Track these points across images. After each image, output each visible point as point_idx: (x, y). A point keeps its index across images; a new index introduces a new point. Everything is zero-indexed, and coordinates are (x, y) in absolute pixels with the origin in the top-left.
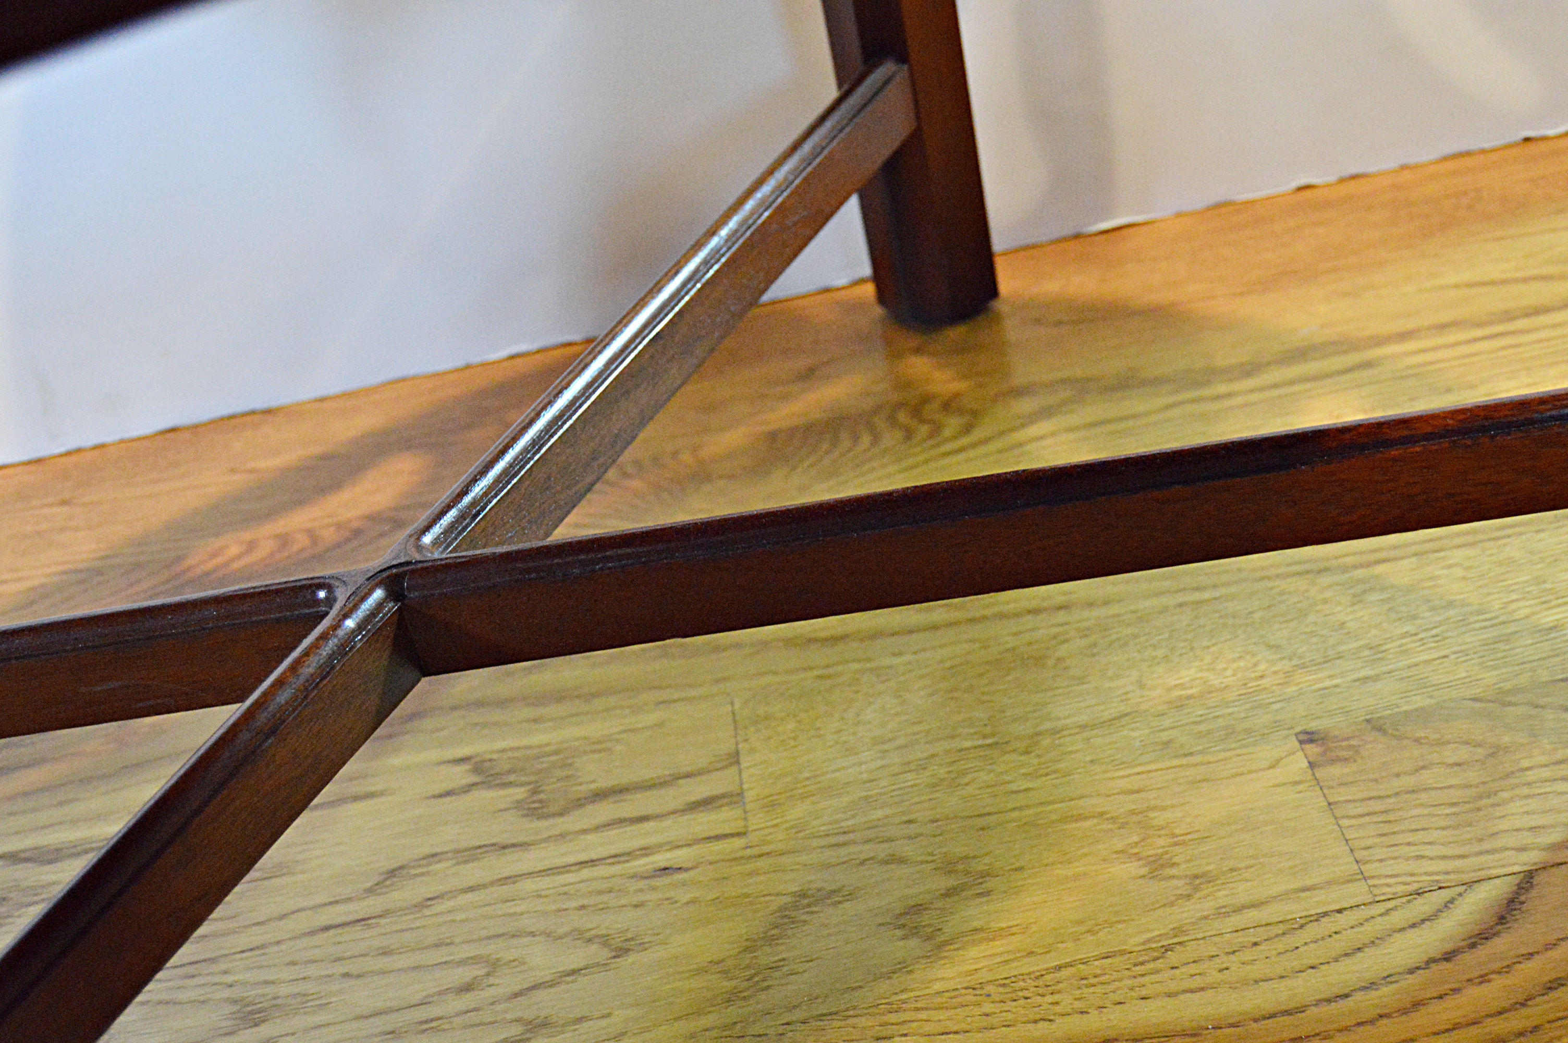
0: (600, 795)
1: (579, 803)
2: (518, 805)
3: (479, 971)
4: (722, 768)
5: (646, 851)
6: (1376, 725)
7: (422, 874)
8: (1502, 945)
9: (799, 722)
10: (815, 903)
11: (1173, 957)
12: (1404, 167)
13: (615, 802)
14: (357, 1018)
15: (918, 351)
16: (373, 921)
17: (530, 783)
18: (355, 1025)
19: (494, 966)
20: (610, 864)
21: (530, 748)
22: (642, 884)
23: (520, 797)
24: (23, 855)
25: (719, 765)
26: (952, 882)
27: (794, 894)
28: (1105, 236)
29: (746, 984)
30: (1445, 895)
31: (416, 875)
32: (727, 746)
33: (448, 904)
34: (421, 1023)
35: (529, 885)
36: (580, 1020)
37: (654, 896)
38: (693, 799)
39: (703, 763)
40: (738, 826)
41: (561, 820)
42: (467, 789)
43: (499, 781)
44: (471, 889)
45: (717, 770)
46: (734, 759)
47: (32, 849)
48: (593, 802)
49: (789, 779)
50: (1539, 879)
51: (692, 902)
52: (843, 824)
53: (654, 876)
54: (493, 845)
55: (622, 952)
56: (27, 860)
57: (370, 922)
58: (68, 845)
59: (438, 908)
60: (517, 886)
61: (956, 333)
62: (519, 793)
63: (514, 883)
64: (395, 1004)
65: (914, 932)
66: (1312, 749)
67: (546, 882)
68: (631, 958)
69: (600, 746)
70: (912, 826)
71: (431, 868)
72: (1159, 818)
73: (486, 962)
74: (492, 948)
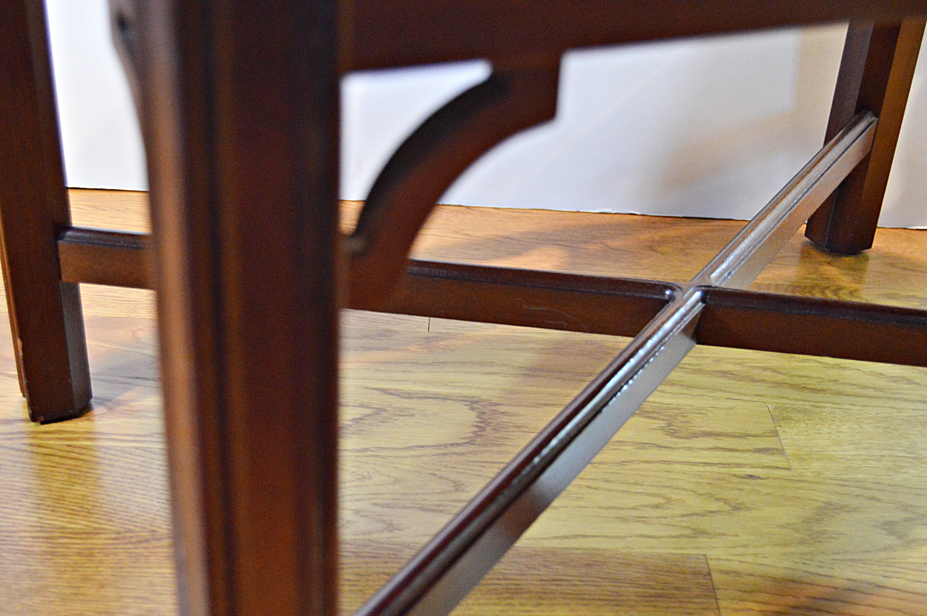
1: (696, 435)
2: (662, 428)
3: (662, 501)
4: (770, 436)
5: (738, 465)
7: (617, 449)
9: (807, 424)
10: (836, 509)
13: (715, 439)
14: (600, 507)
15: (829, 263)
16: (597, 465)
17: (667, 420)
18: (598, 510)
19: (669, 500)
20: (720, 467)
21: (662, 403)
22: (741, 480)
23: (663, 425)
24: (389, 391)
25: (769, 435)
26: (907, 515)
27: (823, 502)
28: (919, 232)
29: (808, 537)
31: (614, 449)
32: (770, 427)
33: (635, 466)
34: (636, 517)
35: (678, 467)
36: (723, 534)
37: (749, 488)
38: (756, 447)
39: (760, 432)
40: (786, 465)
41: (688, 441)
43: (648, 415)
44: (647, 462)
45: (767, 436)
46: (775, 433)
47: (394, 390)
48: (703, 436)
49: (808, 449)
51: (768, 494)
52: (842, 476)
53: (746, 478)
54: (654, 444)
55: (737, 508)
56: (391, 394)
57: (595, 465)
58: (413, 392)
59: (630, 466)
60: (671, 466)
61: (848, 260)
62: (662, 424)
63: (670, 464)
64: (620, 506)
65: (893, 533)
67: (687, 468)
68: (743, 513)
69: (700, 411)
70: (879, 485)
71: (622, 447)
73: (664, 497)
74: (665, 492)
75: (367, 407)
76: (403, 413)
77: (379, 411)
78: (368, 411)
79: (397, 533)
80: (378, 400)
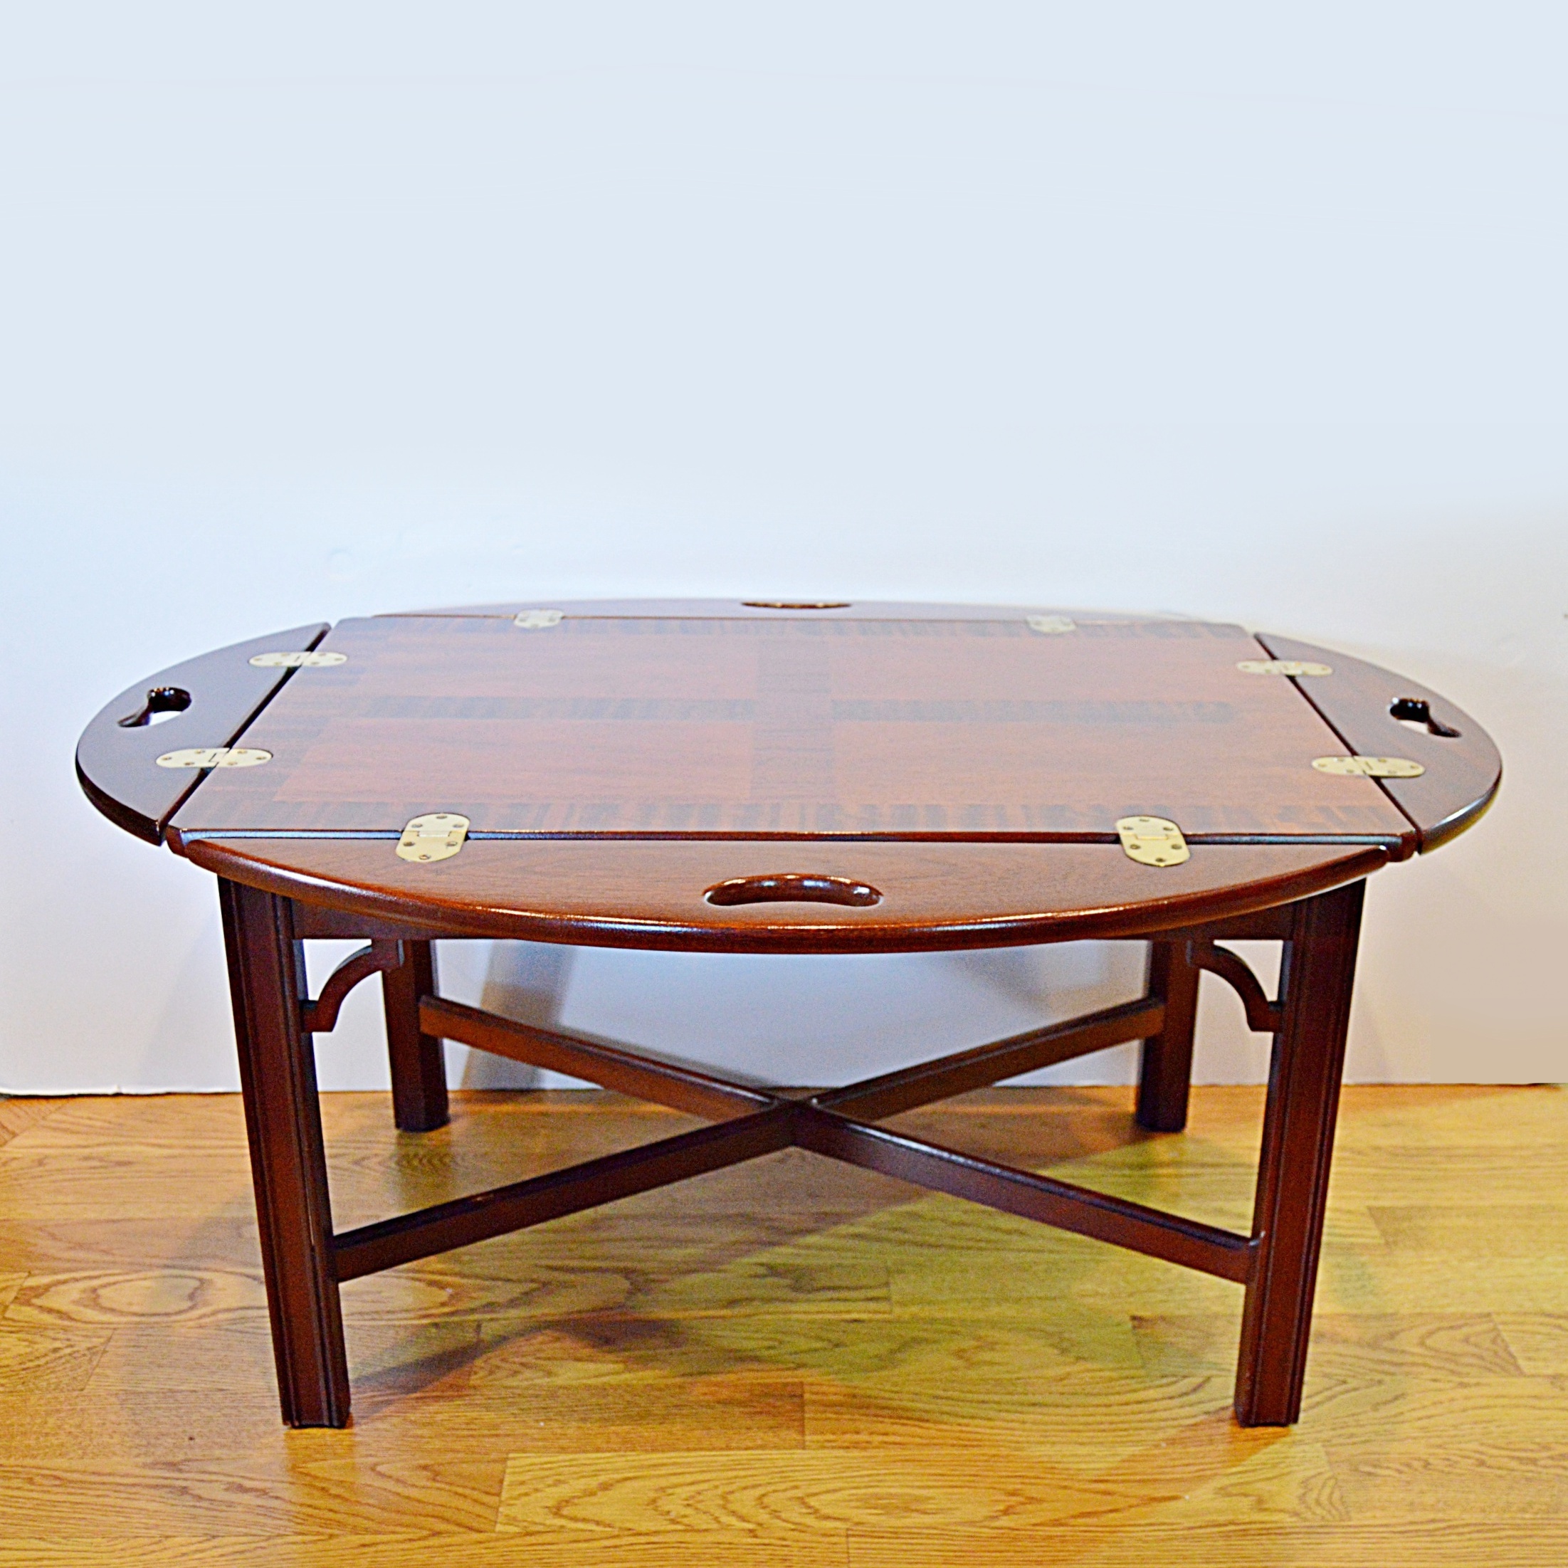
0: (829, 1288)
1: (818, 1290)
2: (789, 1285)
4: (882, 1287)
5: (849, 1312)
6: (1163, 1318)
8: (1193, 1398)
9: (917, 1275)
10: (917, 1342)
11: (1065, 1382)
12: (1238, 1086)
17: (793, 1278)
19: (781, 1342)
22: (846, 1324)
23: (789, 1283)
26: (979, 1343)
27: (909, 1337)
30: (1174, 1379)
32: (883, 1280)
36: (820, 1366)
37: (851, 1329)
38: (867, 1296)
39: (873, 1284)
40: (889, 1309)
41: (809, 1294)
42: (765, 1276)
43: (780, 1275)
44: (770, 1313)
45: (880, 1287)
46: (887, 1284)
48: (824, 1290)
50: (1213, 1379)
51: (866, 1334)
52: (934, 1316)
53: (850, 1322)
54: (777, 1298)
55: (837, 1345)
62: (789, 1281)
65: (961, 1358)
66: (1136, 1323)
67: (803, 1316)
68: (842, 1349)
69: (826, 1269)
72: (1066, 1335)
73: (775, 1340)
74: (779, 1336)
75: (532, 1281)
76: (564, 1285)
77: (545, 1284)
78: (534, 1285)
79: (554, 1379)
80: (545, 1275)
